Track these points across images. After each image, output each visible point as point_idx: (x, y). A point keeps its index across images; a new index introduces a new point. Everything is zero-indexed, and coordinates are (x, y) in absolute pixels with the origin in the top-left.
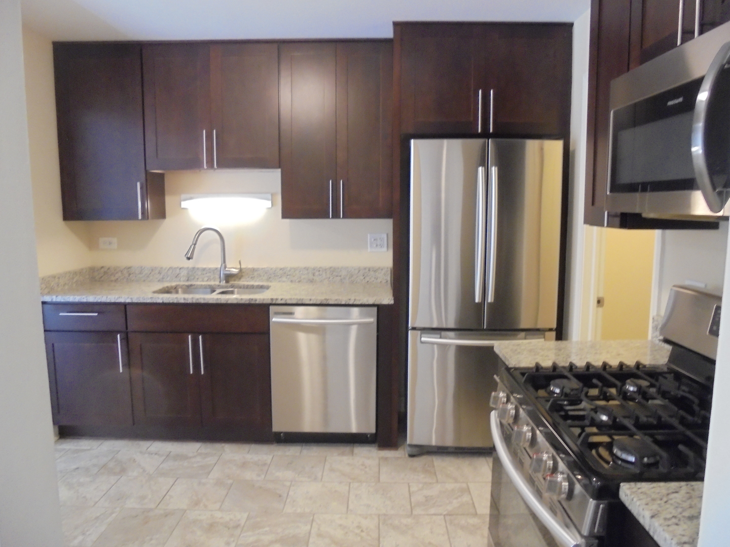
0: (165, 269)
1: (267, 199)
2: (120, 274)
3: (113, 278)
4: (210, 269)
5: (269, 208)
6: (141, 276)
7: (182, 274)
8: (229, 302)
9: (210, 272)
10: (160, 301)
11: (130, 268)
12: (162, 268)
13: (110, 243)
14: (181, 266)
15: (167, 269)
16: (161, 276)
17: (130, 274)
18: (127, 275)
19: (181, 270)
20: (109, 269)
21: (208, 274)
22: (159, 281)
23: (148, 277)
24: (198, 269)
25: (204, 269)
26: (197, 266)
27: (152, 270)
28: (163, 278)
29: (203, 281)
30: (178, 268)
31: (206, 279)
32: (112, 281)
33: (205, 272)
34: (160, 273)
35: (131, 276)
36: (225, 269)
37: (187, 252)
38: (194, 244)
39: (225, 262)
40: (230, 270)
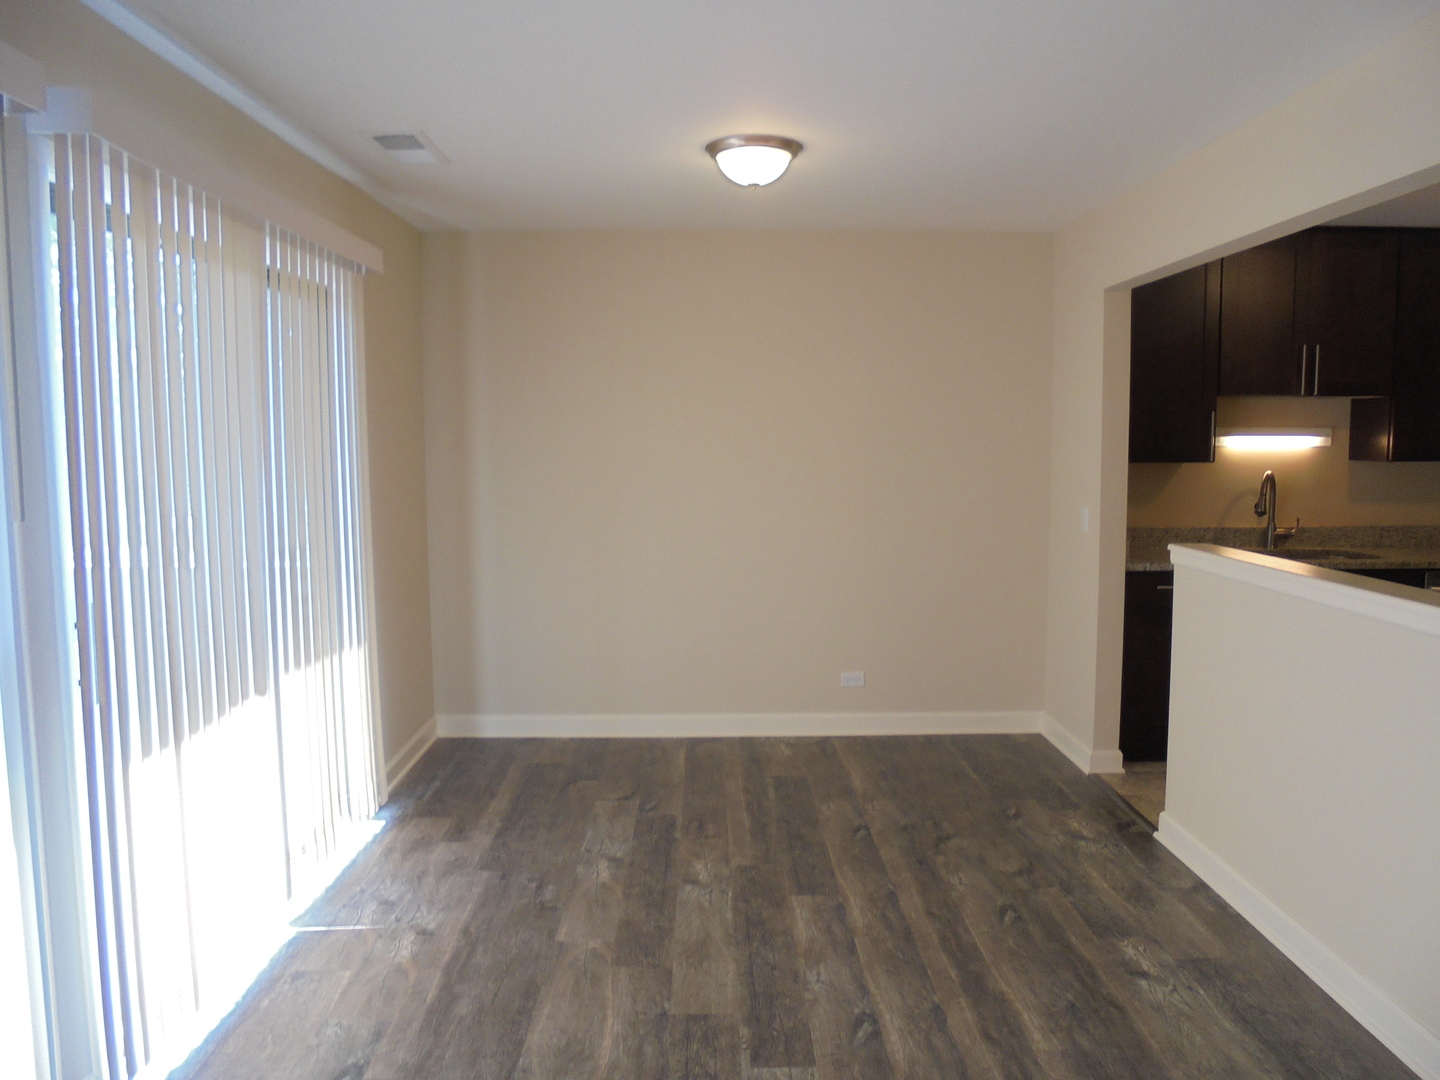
0: (1184, 531)
1: (1326, 435)
4: (1246, 529)
5: (1326, 447)
7: (1207, 537)
9: (1244, 535)
12: (1179, 529)
14: (1207, 526)
15: (1186, 532)
23: (1159, 541)
24: (1229, 529)
25: (1237, 531)
26: (1228, 525)
30: (1202, 528)
36: (1275, 529)
37: (1256, 505)
38: (1262, 494)
39: (1274, 521)
40: (1280, 531)
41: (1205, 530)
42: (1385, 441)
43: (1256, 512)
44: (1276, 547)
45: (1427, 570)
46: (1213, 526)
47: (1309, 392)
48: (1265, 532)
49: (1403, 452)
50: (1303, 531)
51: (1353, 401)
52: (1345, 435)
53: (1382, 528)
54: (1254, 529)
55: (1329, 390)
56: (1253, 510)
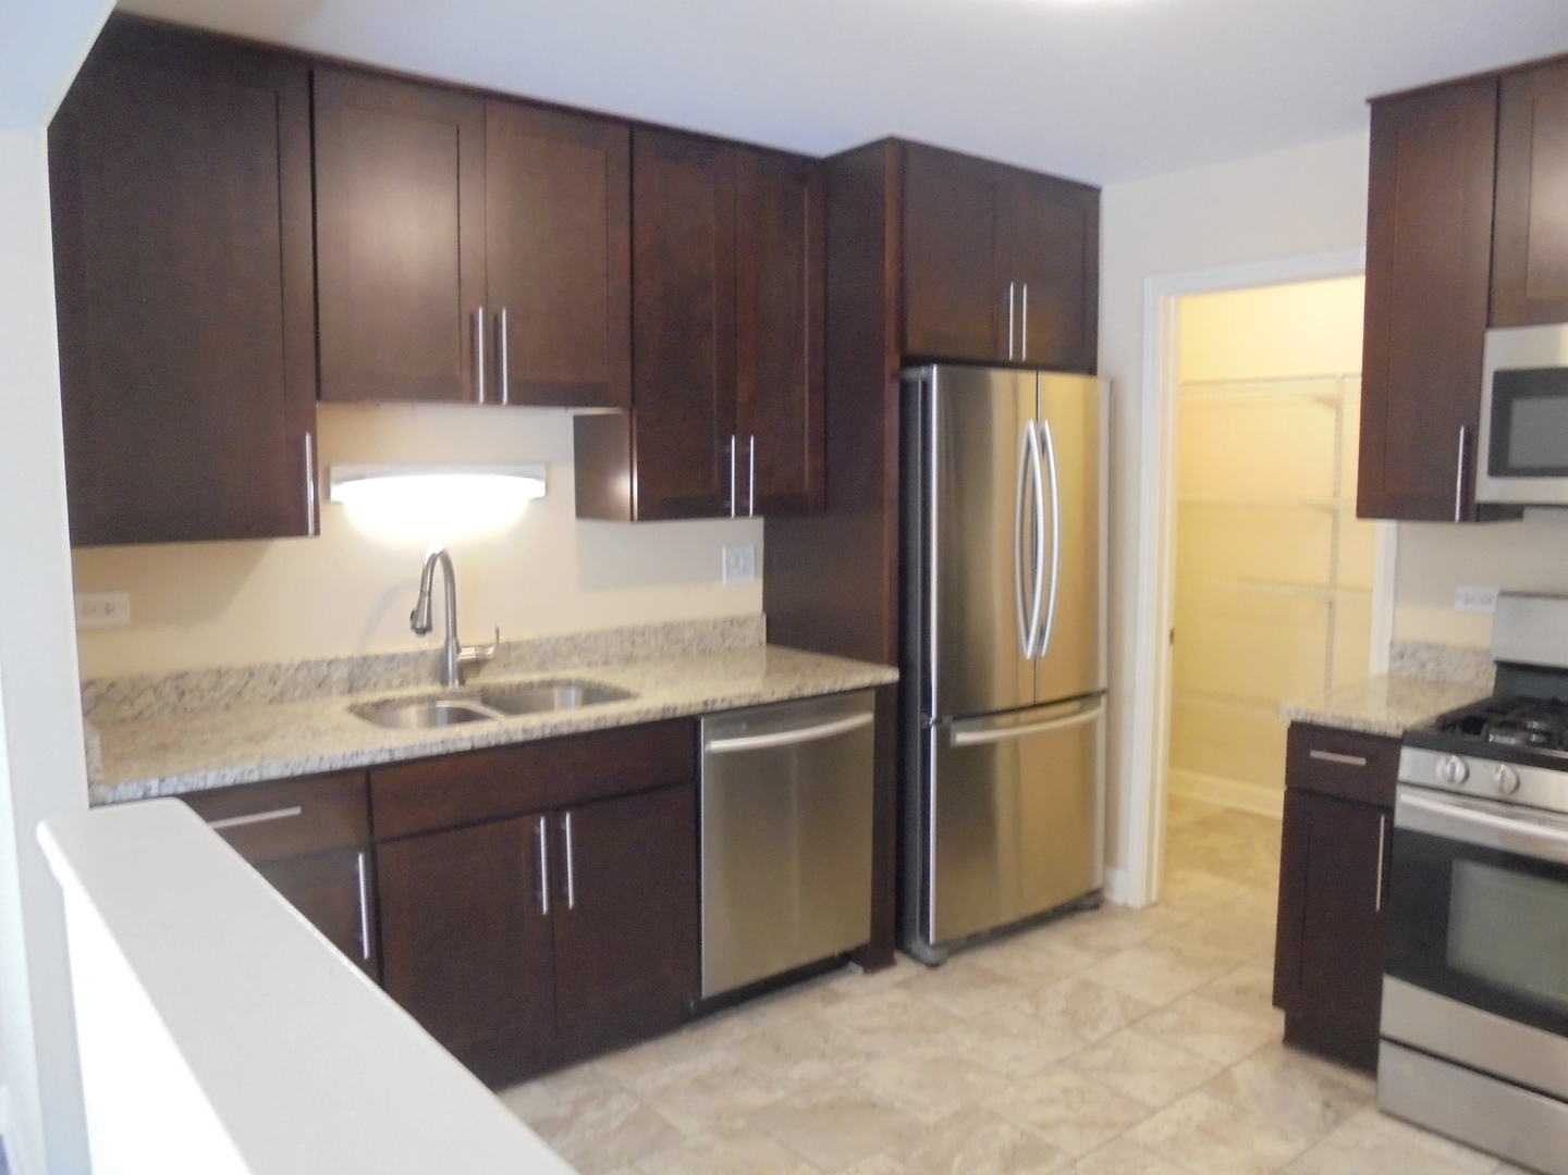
0: (288, 669)
1: (537, 477)
2: (150, 695)
3: (126, 711)
4: (407, 655)
5: (537, 500)
6: (217, 694)
7: (335, 677)
8: (624, 722)
9: (408, 664)
10: (465, 745)
11: (183, 675)
12: (278, 666)
13: (109, 609)
14: (330, 656)
15: (292, 671)
16: (278, 688)
17: (182, 694)
18: (173, 697)
19: (333, 667)
20: (112, 685)
21: (402, 670)
22: (271, 702)
23: (239, 694)
24: (377, 657)
25: (392, 658)
26: (374, 649)
27: (252, 675)
28: (282, 693)
29: (389, 686)
30: (323, 661)
31: (397, 681)
32: (124, 721)
33: (394, 665)
34: (273, 681)
35: (186, 698)
36: (459, 650)
37: (413, 615)
38: (426, 593)
39: (455, 634)
40: (468, 653)
41: (330, 663)
42: (625, 487)
43: (414, 627)
44: (462, 682)
45: (704, 714)
46: (344, 653)
47: (494, 397)
48: (443, 657)
49: (657, 505)
50: (509, 647)
51: (578, 420)
52: (567, 476)
53: (633, 631)
54: (423, 653)
55: (533, 392)
56: (408, 623)
